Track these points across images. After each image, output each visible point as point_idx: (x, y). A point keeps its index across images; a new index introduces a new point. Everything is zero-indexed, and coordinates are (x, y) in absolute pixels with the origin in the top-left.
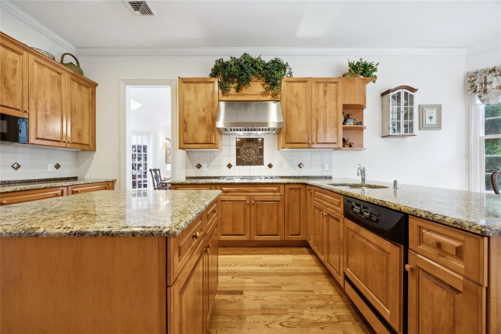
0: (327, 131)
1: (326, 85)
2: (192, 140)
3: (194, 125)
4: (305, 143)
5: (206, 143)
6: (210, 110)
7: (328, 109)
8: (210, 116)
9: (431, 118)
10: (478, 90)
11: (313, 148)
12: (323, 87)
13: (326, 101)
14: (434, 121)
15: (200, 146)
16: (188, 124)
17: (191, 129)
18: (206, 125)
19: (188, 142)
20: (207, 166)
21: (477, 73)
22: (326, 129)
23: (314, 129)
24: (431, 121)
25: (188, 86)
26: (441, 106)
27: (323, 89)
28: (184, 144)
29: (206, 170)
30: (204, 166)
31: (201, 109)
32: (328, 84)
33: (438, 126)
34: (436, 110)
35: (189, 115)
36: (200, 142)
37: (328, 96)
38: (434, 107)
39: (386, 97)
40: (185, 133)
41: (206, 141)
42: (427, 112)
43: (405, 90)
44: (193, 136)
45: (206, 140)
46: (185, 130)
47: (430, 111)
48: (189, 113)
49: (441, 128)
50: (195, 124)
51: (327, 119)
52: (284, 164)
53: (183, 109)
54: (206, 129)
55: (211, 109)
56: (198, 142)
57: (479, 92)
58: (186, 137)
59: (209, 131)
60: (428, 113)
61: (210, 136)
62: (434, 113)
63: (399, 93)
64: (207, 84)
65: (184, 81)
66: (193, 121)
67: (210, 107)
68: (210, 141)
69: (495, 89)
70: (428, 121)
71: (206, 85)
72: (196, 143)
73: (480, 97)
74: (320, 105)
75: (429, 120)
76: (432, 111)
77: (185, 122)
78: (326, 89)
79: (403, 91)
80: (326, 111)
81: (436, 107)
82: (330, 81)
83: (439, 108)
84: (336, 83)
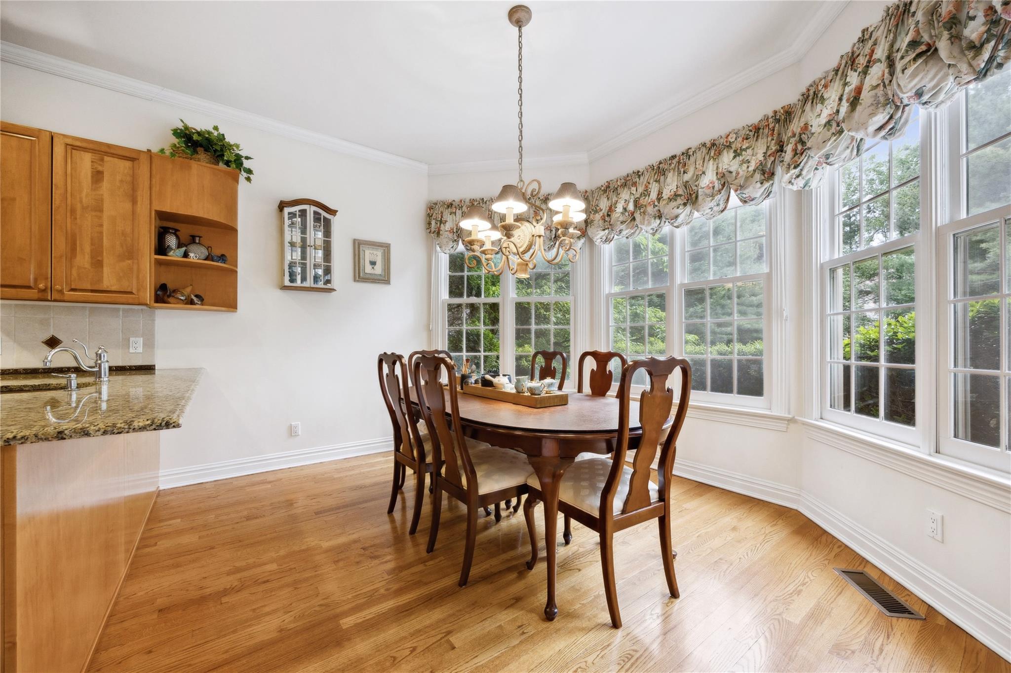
0: (105, 265)
1: (102, 160)
4: (29, 287)
7: (106, 214)
9: (373, 263)
12: (92, 162)
13: (102, 195)
14: (378, 270)
21: (436, 204)
22: (99, 258)
23: (61, 257)
24: (373, 268)
26: (389, 246)
27: (92, 166)
32: (106, 158)
33: (385, 279)
34: (382, 251)
37: (106, 185)
38: (378, 246)
42: (367, 252)
43: (313, 208)
47: (372, 252)
49: (389, 282)
51: (104, 238)
60: (368, 254)
62: (378, 256)
63: (303, 213)
69: (448, 233)
70: (368, 269)
74: (81, 202)
75: (371, 267)
76: (375, 252)
78: (100, 168)
79: (311, 210)
80: (100, 218)
81: (382, 246)
82: (112, 151)
83: (386, 248)
84: (133, 161)
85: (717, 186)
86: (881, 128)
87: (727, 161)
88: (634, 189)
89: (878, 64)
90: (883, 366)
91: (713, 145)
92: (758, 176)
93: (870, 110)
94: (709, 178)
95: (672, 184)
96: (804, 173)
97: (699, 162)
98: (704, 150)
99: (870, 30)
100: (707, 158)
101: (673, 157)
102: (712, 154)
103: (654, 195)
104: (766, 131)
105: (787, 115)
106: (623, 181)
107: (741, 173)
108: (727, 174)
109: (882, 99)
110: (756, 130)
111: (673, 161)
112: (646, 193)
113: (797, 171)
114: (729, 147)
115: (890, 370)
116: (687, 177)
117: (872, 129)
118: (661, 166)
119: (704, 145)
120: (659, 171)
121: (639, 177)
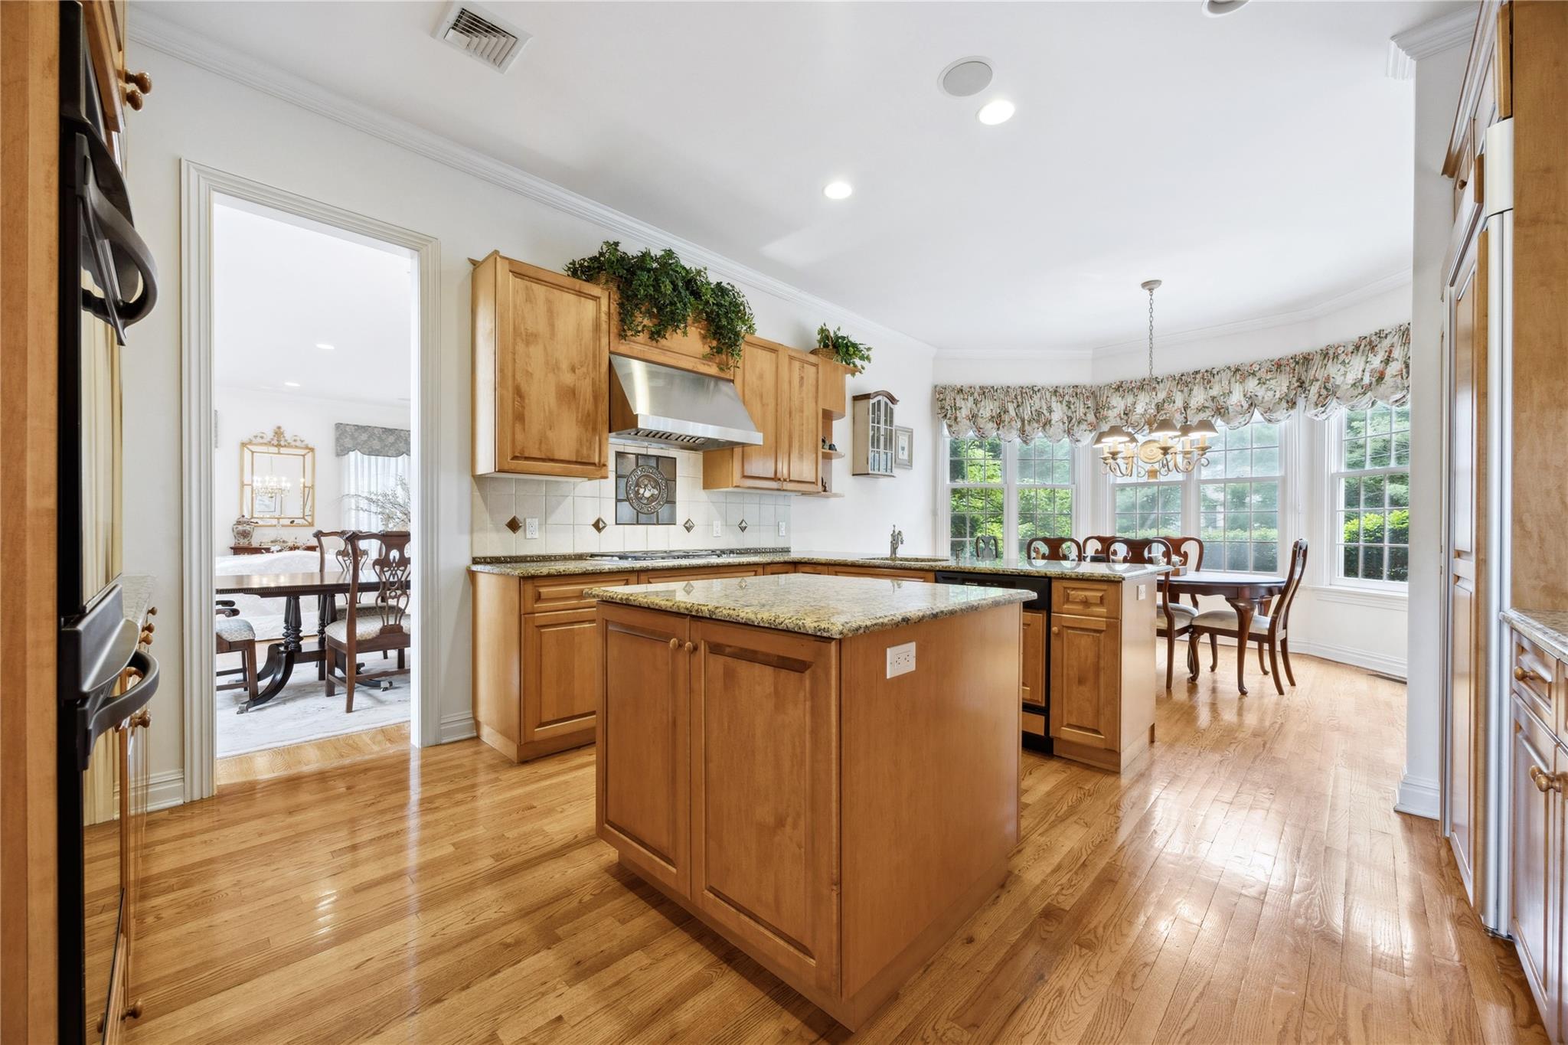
0: (804, 459)
1: (803, 367)
2: (540, 449)
3: (547, 408)
5: (576, 463)
6: (588, 373)
8: (589, 390)
9: (902, 448)
10: (948, 416)
11: (784, 490)
12: (799, 369)
14: (906, 455)
15: (561, 467)
16: (527, 401)
17: (536, 419)
18: (577, 412)
19: (527, 455)
20: (540, 525)
21: (945, 388)
22: (802, 453)
23: (786, 452)
24: (902, 452)
25: (527, 288)
26: (912, 432)
27: (799, 372)
28: (515, 458)
29: (536, 535)
30: (532, 524)
31: (565, 366)
32: (790, 360)
33: (910, 464)
34: (909, 436)
35: (531, 374)
36: (562, 458)
38: (906, 432)
39: (862, 404)
40: (518, 427)
41: (577, 456)
42: (900, 437)
43: (885, 398)
44: (543, 440)
45: (578, 451)
46: (520, 417)
47: (903, 438)
48: (530, 370)
49: (911, 466)
50: (549, 406)
52: (715, 523)
53: (514, 354)
54: (577, 421)
55: (590, 369)
56: (556, 457)
57: (949, 419)
58: (519, 436)
59: (587, 430)
60: (901, 440)
61: (588, 444)
62: (906, 441)
63: (879, 402)
64: (583, 299)
65: (517, 271)
66: (542, 393)
67: (588, 365)
68: (589, 456)
70: (899, 453)
71: (580, 302)
72: (551, 457)
73: (950, 426)
76: (905, 438)
77: (519, 393)
78: (802, 375)
79: (882, 400)
81: (908, 432)
82: (809, 360)
83: (910, 433)
85: (1246, 406)
86: (1396, 401)
87: (1252, 384)
88: (1154, 393)
89: (1396, 362)
90: (1386, 545)
91: (1237, 370)
92: (1284, 404)
93: (1392, 390)
94: (1236, 398)
95: (1199, 397)
96: (1327, 411)
97: (1225, 383)
98: (1230, 374)
99: (1386, 332)
100: (1233, 380)
101: (1197, 372)
102: (1238, 378)
103: (1179, 403)
104: (1288, 369)
105: (1306, 360)
106: (1139, 384)
107: (1266, 398)
108: (1254, 397)
109: (1400, 386)
110: (1278, 366)
111: (1197, 376)
112: (1169, 399)
113: (1323, 409)
114: (1254, 374)
115: (1390, 548)
116: (1214, 392)
117: (1391, 400)
118: (1183, 378)
119: (1229, 368)
120: (1184, 381)
121: (1158, 383)
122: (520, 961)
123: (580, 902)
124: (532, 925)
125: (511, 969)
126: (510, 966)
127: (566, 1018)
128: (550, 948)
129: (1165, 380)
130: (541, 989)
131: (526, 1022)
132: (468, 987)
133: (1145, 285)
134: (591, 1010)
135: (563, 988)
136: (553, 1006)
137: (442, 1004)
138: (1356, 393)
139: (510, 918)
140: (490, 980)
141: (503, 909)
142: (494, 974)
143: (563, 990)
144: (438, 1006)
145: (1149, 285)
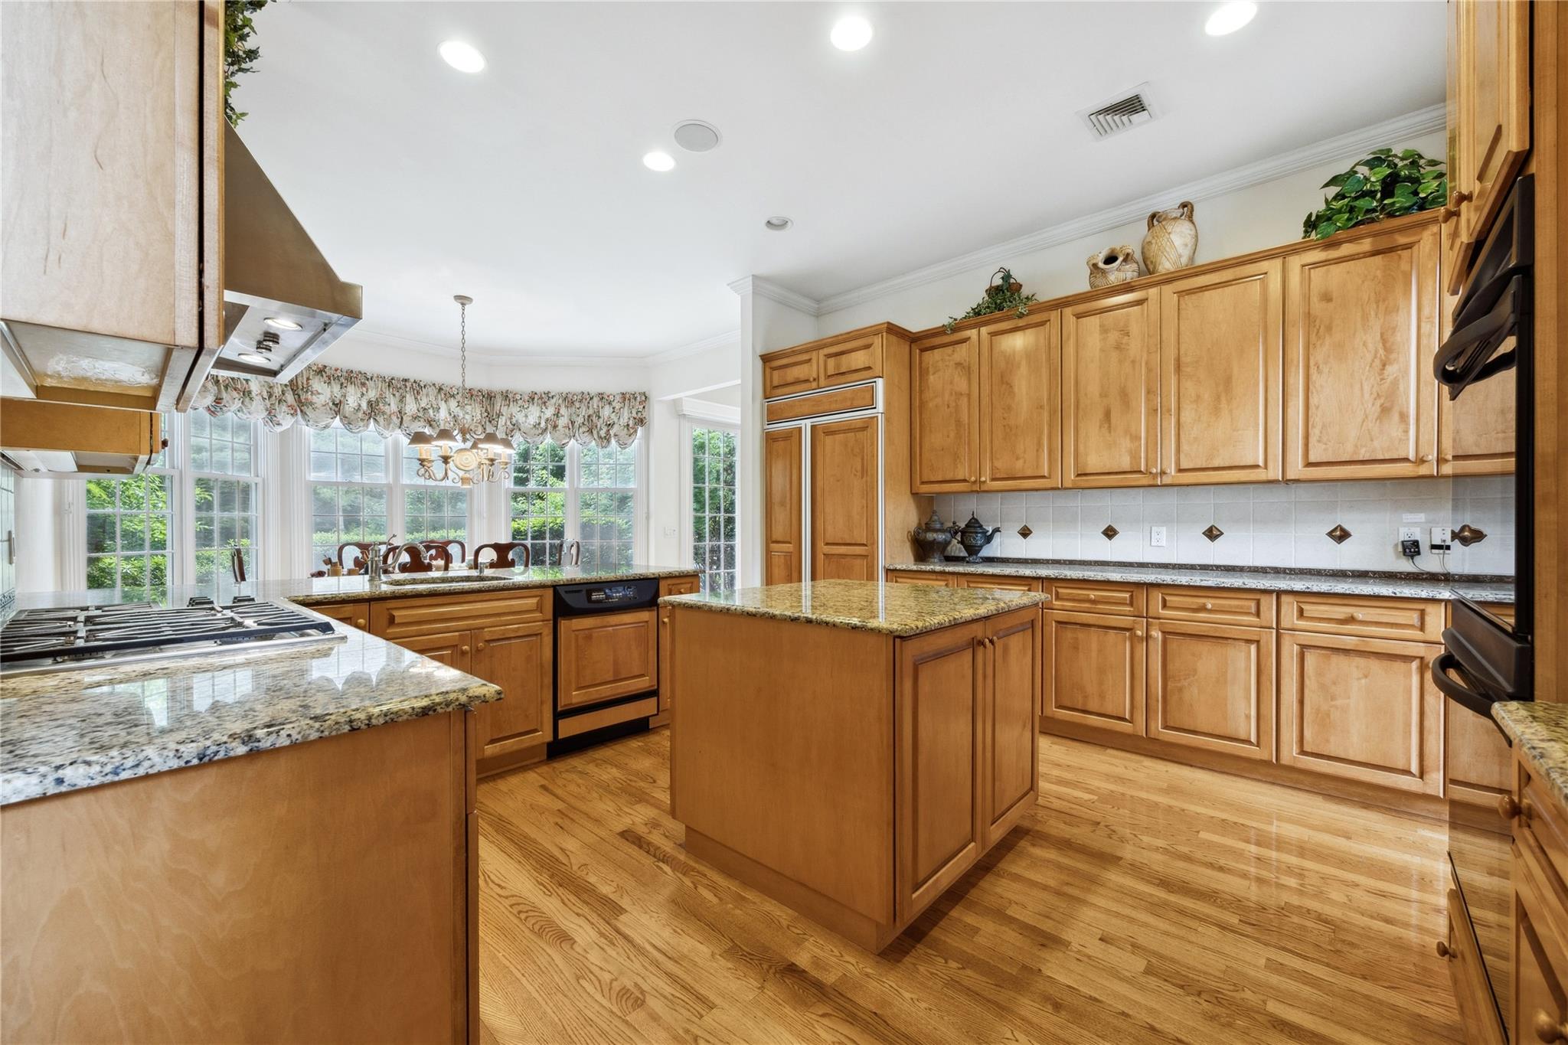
87: (454, 405)
97: (432, 398)
98: (435, 390)
99: (552, 393)
100: (439, 397)
101: (406, 380)
102: (443, 396)
104: (478, 399)
105: (491, 396)
110: (470, 395)
111: (407, 384)
122: (1068, 986)
123: (963, 968)
124: (1019, 997)
125: (1080, 989)
126: (1079, 991)
127: (1099, 936)
128: (1040, 970)
129: (374, 378)
130: (1084, 958)
131: (1120, 958)
132: (1123, 1013)
133: (458, 298)
134: (1082, 924)
135: (1075, 946)
136: (1095, 948)
137: (1154, 1024)
138: (537, 432)
139: (1018, 1022)
140: (1104, 1000)
141: (1009, 1035)
142: (1096, 1000)
143: (1077, 946)
144: (1157, 1026)
145: (463, 300)
